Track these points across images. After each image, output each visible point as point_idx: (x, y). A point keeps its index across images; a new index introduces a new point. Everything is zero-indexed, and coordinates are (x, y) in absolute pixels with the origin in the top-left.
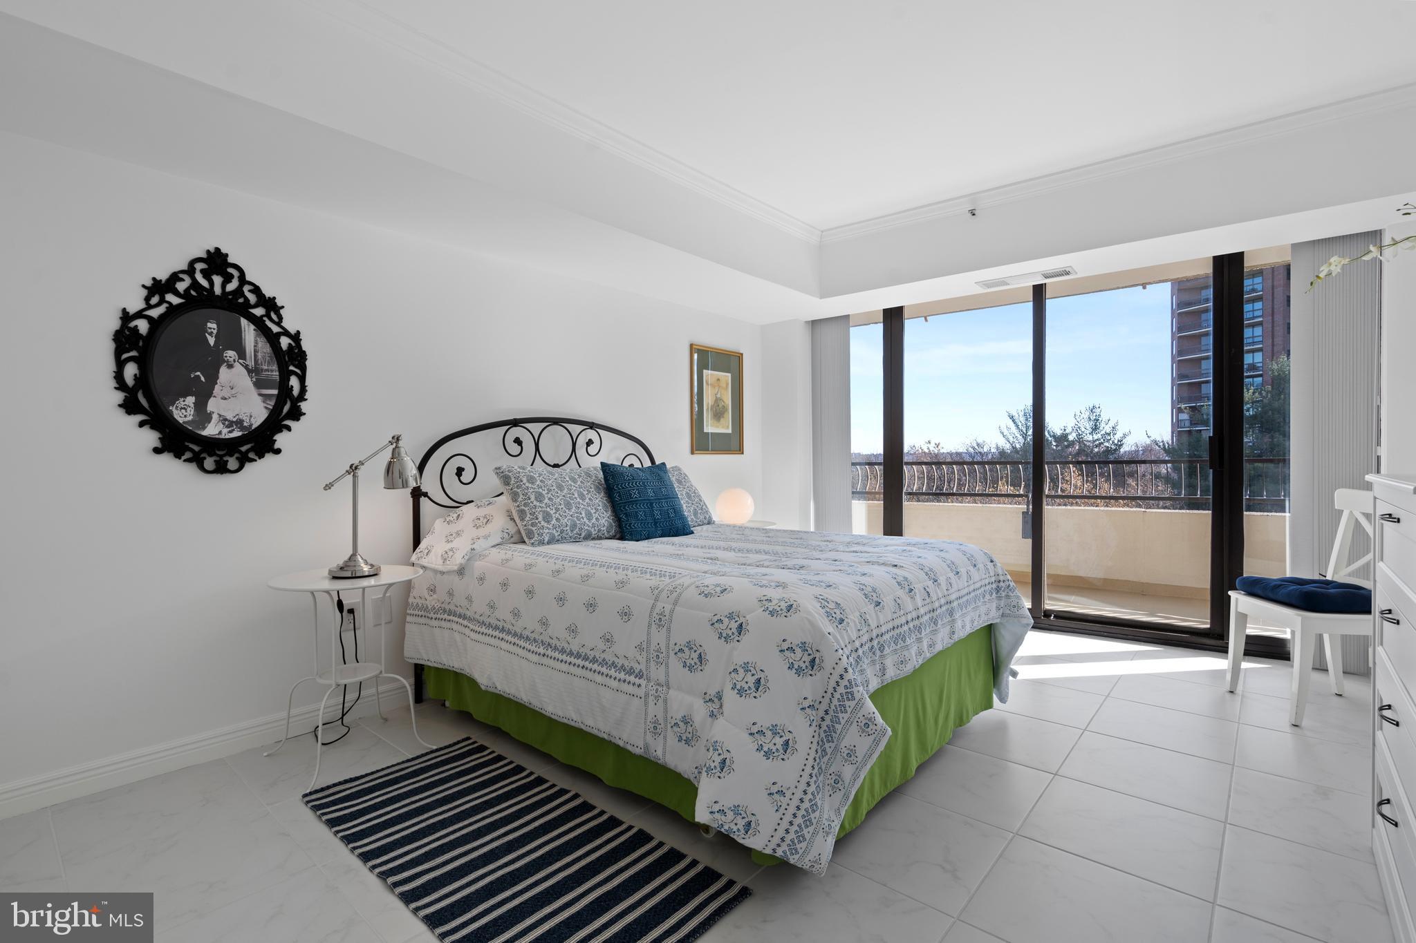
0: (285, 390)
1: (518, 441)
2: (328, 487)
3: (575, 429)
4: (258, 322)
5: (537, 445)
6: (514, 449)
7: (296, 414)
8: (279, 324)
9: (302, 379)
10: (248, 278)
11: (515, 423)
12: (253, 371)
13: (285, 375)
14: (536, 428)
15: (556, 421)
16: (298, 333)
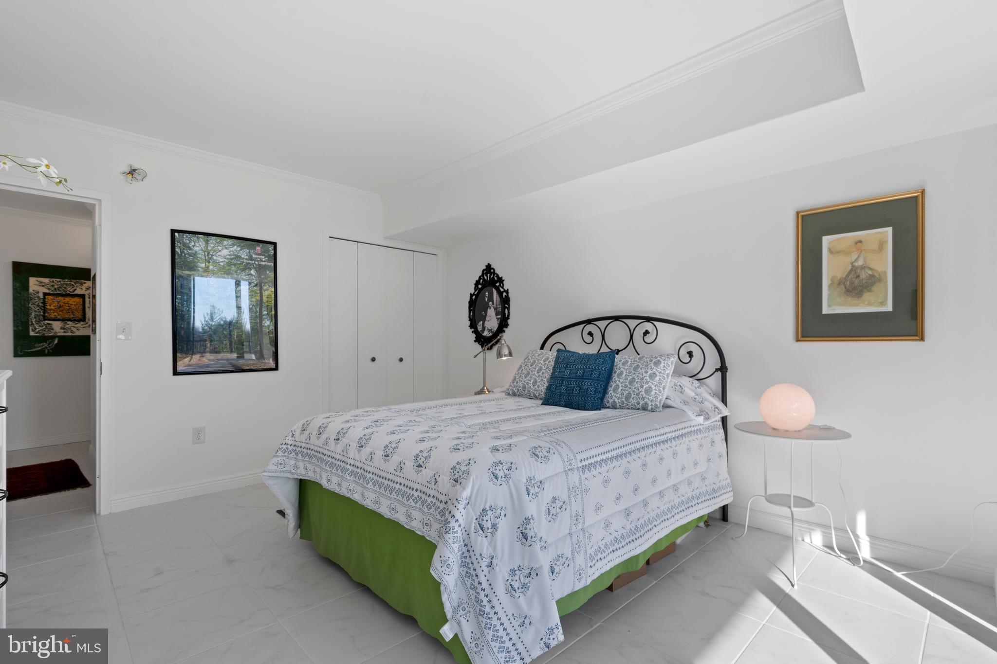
0: (503, 313)
1: (590, 334)
2: (475, 356)
3: (632, 323)
4: (497, 289)
5: (603, 336)
6: (588, 339)
7: (507, 325)
8: (503, 288)
9: (508, 309)
10: (496, 272)
11: (589, 322)
12: (495, 309)
13: (504, 308)
14: (602, 324)
15: (617, 318)
16: (508, 290)
